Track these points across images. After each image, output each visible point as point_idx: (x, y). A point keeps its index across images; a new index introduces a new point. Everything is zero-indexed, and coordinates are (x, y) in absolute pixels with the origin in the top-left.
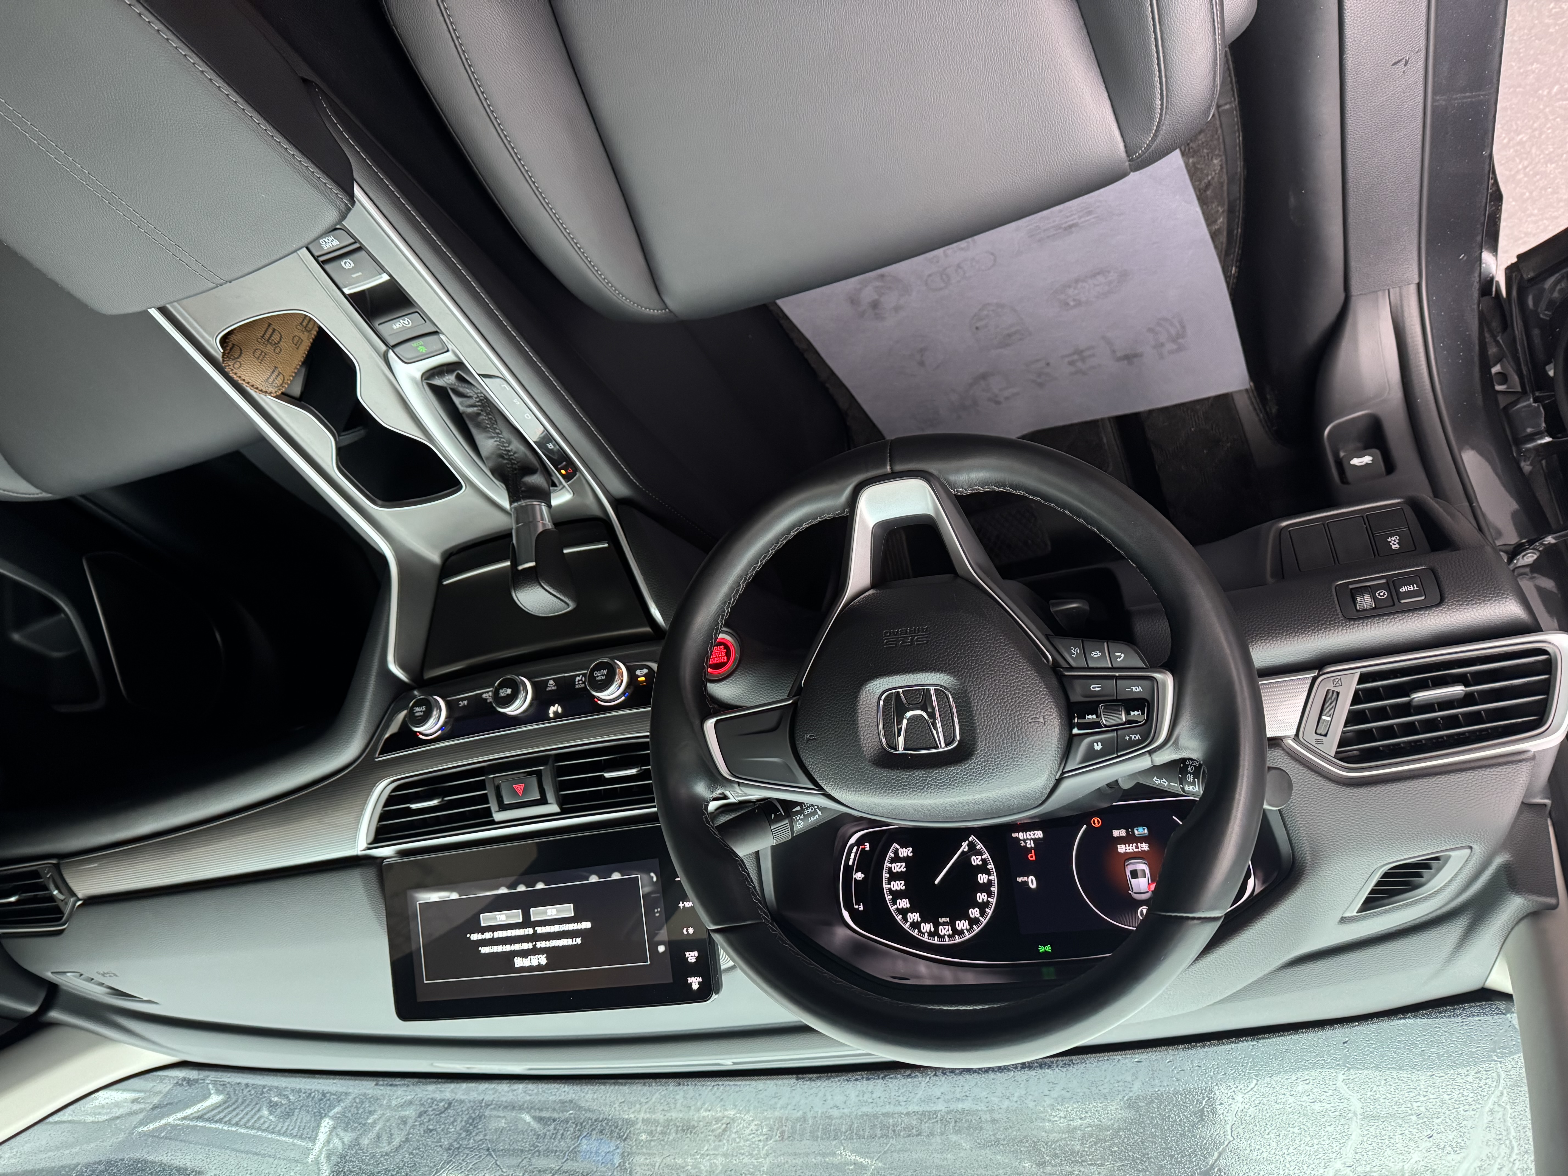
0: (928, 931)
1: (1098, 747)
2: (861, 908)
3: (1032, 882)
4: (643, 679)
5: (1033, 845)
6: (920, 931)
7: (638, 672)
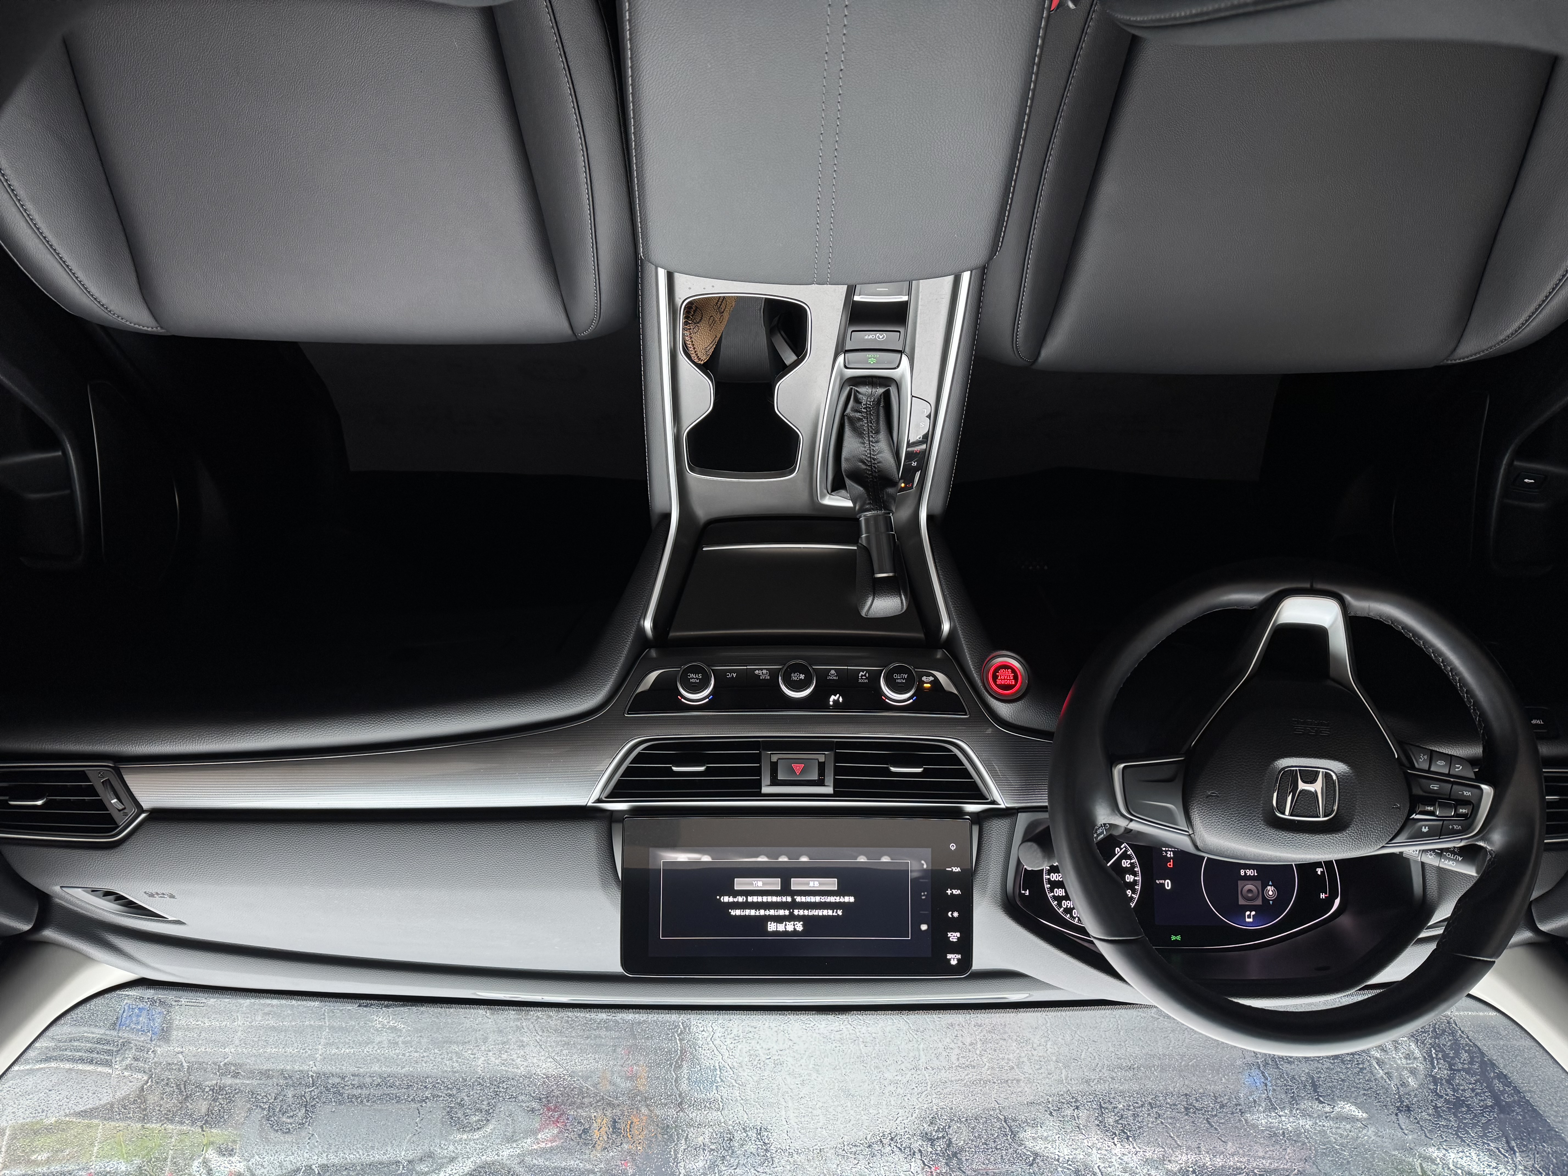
1: (1425, 830)
2: (1027, 893)
3: (1168, 884)
4: (929, 685)
5: (1172, 856)
6: (1071, 916)
7: (924, 679)
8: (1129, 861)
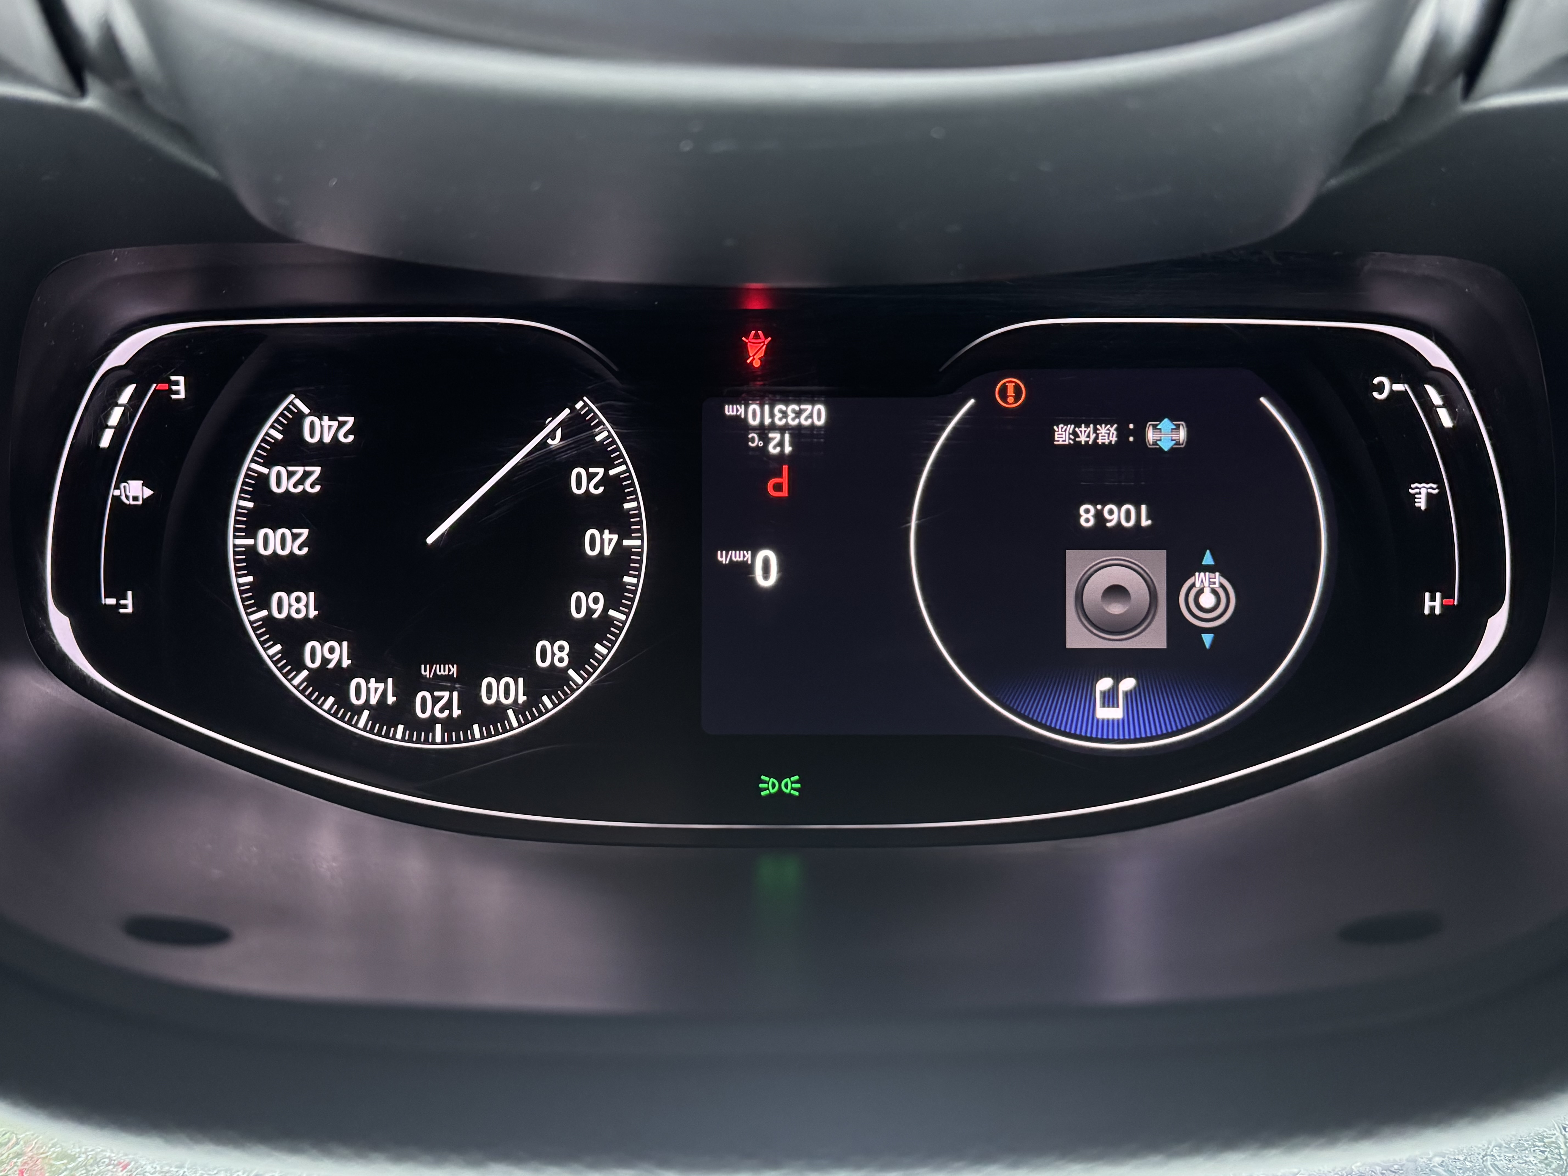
0: (373, 701)
2: (128, 605)
3: (766, 568)
5: (788, 449)
6: (343, 701)
8: (601, 471)
